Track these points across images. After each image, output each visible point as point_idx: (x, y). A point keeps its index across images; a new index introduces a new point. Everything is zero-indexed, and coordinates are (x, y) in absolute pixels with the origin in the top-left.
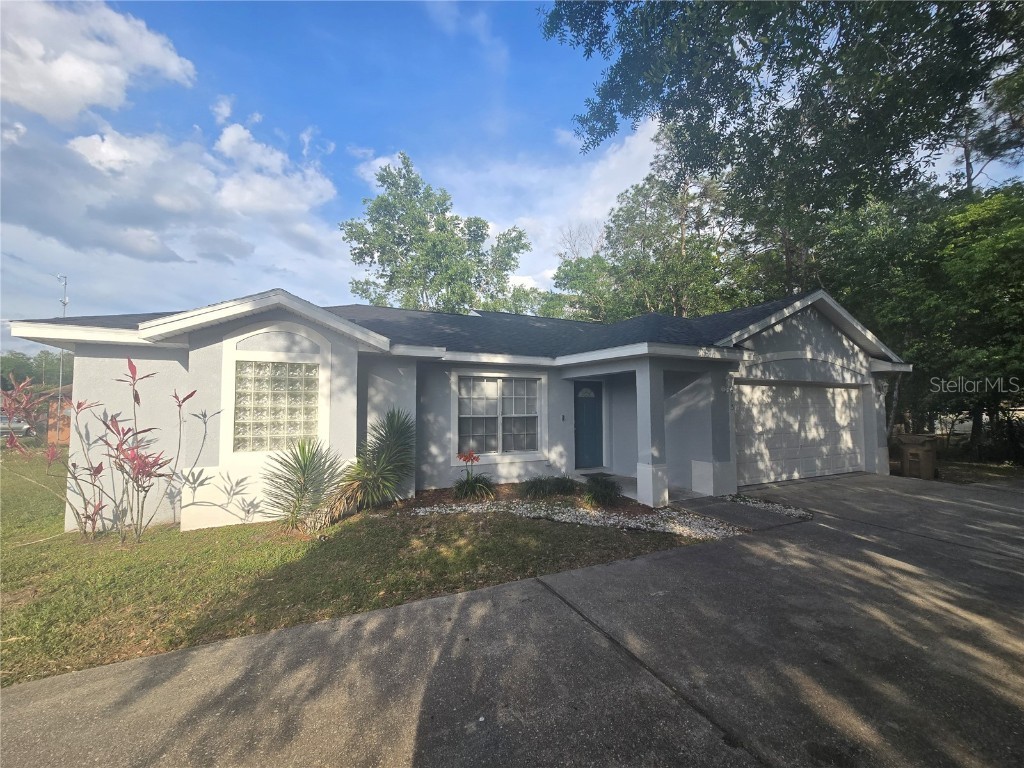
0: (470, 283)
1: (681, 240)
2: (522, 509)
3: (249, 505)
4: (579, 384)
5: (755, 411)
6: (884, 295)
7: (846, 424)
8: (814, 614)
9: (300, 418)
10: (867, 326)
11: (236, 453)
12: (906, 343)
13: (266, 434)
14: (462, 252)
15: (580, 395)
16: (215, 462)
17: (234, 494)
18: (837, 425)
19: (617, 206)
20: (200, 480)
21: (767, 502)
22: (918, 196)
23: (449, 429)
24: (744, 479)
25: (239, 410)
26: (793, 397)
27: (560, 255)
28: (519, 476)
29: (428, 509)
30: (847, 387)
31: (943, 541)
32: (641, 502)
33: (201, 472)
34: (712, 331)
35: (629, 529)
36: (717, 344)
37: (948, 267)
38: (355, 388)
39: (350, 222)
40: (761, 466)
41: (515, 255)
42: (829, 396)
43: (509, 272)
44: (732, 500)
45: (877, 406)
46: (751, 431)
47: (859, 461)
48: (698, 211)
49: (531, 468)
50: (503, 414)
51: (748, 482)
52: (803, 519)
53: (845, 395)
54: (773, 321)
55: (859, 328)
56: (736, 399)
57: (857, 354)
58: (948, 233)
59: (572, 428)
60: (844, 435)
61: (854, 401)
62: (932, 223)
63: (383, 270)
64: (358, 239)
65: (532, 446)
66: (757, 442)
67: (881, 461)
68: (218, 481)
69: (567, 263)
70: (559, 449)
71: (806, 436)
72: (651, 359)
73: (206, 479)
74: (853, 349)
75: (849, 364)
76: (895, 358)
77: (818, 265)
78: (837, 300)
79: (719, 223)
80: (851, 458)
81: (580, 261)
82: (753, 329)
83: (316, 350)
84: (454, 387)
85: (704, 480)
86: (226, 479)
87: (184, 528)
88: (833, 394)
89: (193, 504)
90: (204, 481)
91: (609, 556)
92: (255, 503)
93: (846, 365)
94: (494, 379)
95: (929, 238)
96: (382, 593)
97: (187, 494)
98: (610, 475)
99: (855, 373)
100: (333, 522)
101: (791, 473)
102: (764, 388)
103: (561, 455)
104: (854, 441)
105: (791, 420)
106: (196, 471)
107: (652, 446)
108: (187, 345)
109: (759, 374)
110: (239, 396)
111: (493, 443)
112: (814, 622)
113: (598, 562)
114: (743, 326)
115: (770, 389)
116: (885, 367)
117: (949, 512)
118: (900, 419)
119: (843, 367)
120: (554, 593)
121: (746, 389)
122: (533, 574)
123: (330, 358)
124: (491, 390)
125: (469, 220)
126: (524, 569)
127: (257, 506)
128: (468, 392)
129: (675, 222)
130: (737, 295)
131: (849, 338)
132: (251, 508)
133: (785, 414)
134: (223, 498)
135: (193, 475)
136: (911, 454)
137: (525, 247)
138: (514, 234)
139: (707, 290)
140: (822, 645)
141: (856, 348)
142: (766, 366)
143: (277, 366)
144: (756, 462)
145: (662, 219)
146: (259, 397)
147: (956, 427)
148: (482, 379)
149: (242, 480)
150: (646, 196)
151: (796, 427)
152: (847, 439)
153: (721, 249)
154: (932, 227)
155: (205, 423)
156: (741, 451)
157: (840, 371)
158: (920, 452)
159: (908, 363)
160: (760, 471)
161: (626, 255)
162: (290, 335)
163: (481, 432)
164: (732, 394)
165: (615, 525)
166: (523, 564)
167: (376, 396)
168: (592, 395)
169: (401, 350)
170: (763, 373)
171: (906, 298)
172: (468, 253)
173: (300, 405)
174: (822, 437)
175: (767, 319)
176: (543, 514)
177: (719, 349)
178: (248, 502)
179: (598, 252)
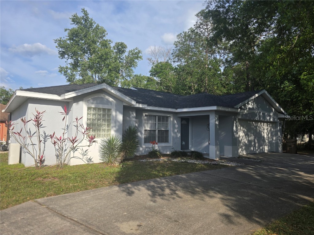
5: (244, 130)
7: (270, 135)
9: (105, 127)
13: (95, 133)
15: (182, 123)
17: (85, 155)
23: (141, 134)
30: (271, 123)
32: (211, 158)
33: (76, 146)
36: (235, 107)
39: (59, 39)
41: (136, 60)
43: (133, 68)
50: (158, 129)
55: (275, 102)
59: (180, 135)
60: (269, 139)
65: (167, 141)
67: (280, 148)
72: (216, 112)
76: (285, 113)
80: (271, 147)
82: (245, 102)
84: (143, 119)
89: (73, 157)
90: (77, 149)
92: (91, 158)
94: (155, 116)
97: (72, 154)
99: (273, 118)
109: (245, 117)
116: (282, 116)
123: (115, 107)
128: (147, 120)
131: (272, 106)
134: (81, 157)
137: (141, 57)
138: (136, 51)
141: (273, 109)
143: (99, 109)
148: (151, 116)
149: (87, 150)
159: (289, 115)
163: (151, 135)
164: (237, 124)
168: (186, 123)
173: (106, 123)
178: (89, 158)
179: (168, 60)
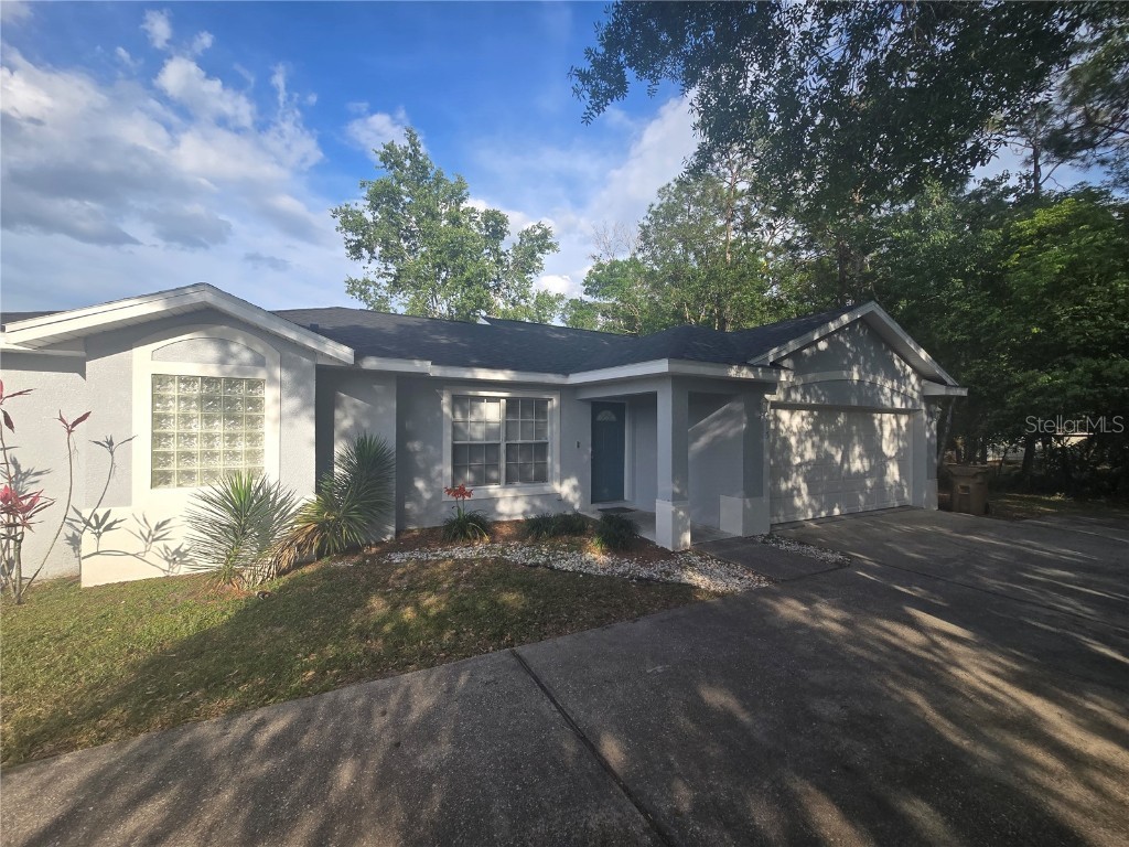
0: (486, 287)
1: (725, 242)
2: (518, 554)
3: (173, 554)
4: (597, 406)
5: (793, 441)
6: (943, 310)
7: (893, 454)
8: (839, 696)
9: (242, 446)
10: (921, 344)
11: (155, 490)
12: (963, 364)
13: (196, 466)
14: (479, 250)
15: (599, 418)
16: (126, 500)
17: (154, 540)
18: (883, 455)
19: (658, 202)
20: (107, 523)
21: (801, 543)
22: (984, 200)
23: (440, 460)
24: (778, 516)
25: (157, 439)
26: (836, 424)
27: (594, 257)
28: (524, 513)
29: (407, 554)
30: (897, 412)
31: (989, 592)
32: (659, 544)
33: (109, 512)
34: (747, 347)
35: (640, 579)
36: (752, 362)
37: (1013, 279)
38: (312, 412)
39: (344, 208)
40: (798, 502)
41: (539, 255)
42: (876, 422)
43: (533, 275)
44: (764, 542)
45: (928, 435)
46: (788, 463)
47: (906, 495)
48: (746, 210)
49: (538, 503)
50: (507, 439)
51: (782, 520)
52: (840, 565)
53: (894, 422)
54: (816, 337)
55: (912, 346)
56: (772, 426)
57: (909, 376)
58: (1014, 241)
59: (587, 458)
60: (891, 465)
61: (904, 429)
62: (997, 229)
63: (386, 268)
64: (354, 230)
65: (542, 477)
66: (794, 475)
67: (929, 495)
68: (131, 524)
69: (600, 267)
70: (573, 481)
71: (849, 469)
72: (676, 379)
73: (115, 522)
74: (905, 370)
75: (899, 388)
76: (949, 381)
77: (873, 275)
78: (892, 316)
79: (770, 226)
80: (897, 492)
81: (614, 264)
82: (792, 345)
83: (260, 362)
84: (446, 410)
85: (732, 519)
86: (143, 522)
87: (86, 582)
88: (881, 421)
89: (98, 553)
90: (111, 524)
91: (608, 615)
92: (182, 550)
93: (896, 388)
94: (497, 399)
95: (993, 246)
96: (310, 674)
97: (88, 541)
98: (630, 510)
99: (905, 397)
100: (281, 573)
101: (831, 509)
102: (804, 413)
103: (575, 488)
104: (901, 473)
105: (833, 451)
106: (101, 512)
107: (673, 481)
108: (83, 354)
109: (799, 397)
110: (157, 419)
111: (494, 475)
112: (837, 709)
113: (592, 625)
114: (781, 342)
115: (811, 415)
116: (939, 390)
117: (999, 556)
118: (952, 446)
119: (892, 390)
120: (529, 671)
121: (784, 415)
122: (510, 644)
123: (278, 372)
124: (492, 412)
125: (487, 212)
126: (502, 635)
127: (185, 554)
128: (465, 414)
129: (720, 223)
130: (786, 306)
131: (902, 357)
132: (178, 556)
133: (826, 444)
134: (140, 546)
135: (96, 517)
136: (962, 487)
137: (551, 246)
138: (538, 232)
139: (753, 300)
140: (845, 743)
141: (909, 369)
142: (807, 388)
143: (207, 380)
144: (793, 497)
145: (705, 219)
146: (186, 419)
147: (1008, 455)
148: (481, 399)
149: (164, 523)
150: (690, 192)
151: (838, 458)
152: (893, 471)
153: (770, 255)
154: (997, 235)
155: (112, 453)
156: (776, 483)
157: (889, 395)
158: (971, 486)
159: (963, 386)
160: (796, 509)
161: (665, 257)
162: (223, 342)
163: (480, 461)
164: (768, 422)
165: (624, 574)
166: (502, 630)
167: (344, 421)
168: (613, 418)
169: (371, 363)
170: (804, 397)
171: (965, 314)
172: (485, 251)
173: (241, 429)
174: (867, 469)
175: (810, 334)
176: (542, 560)
177: (753, 368)
178: (173, 550)
179: (635, 254)
